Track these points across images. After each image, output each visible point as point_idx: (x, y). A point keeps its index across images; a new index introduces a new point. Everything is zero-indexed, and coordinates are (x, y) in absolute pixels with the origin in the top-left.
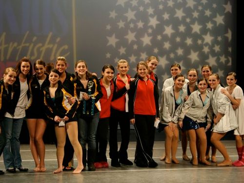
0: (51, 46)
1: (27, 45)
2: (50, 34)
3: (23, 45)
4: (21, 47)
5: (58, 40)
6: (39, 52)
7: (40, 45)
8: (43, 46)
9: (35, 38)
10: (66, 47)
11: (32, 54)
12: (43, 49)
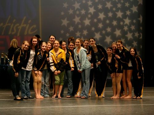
0: (25, 25)
1: (9, 24)
2: (25, 18)
3: (6, 25)
4: (5, 26)
5: (30, 21)
6: (17, 30)
7: (18, 24)
8: (20, 25)
9: (14, 21)
10: (35, 26)
11: (13, 31)
12: (20, 27)
